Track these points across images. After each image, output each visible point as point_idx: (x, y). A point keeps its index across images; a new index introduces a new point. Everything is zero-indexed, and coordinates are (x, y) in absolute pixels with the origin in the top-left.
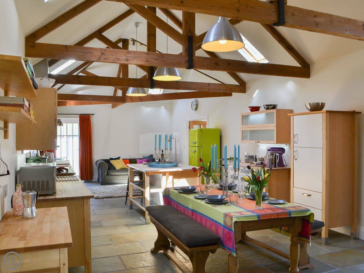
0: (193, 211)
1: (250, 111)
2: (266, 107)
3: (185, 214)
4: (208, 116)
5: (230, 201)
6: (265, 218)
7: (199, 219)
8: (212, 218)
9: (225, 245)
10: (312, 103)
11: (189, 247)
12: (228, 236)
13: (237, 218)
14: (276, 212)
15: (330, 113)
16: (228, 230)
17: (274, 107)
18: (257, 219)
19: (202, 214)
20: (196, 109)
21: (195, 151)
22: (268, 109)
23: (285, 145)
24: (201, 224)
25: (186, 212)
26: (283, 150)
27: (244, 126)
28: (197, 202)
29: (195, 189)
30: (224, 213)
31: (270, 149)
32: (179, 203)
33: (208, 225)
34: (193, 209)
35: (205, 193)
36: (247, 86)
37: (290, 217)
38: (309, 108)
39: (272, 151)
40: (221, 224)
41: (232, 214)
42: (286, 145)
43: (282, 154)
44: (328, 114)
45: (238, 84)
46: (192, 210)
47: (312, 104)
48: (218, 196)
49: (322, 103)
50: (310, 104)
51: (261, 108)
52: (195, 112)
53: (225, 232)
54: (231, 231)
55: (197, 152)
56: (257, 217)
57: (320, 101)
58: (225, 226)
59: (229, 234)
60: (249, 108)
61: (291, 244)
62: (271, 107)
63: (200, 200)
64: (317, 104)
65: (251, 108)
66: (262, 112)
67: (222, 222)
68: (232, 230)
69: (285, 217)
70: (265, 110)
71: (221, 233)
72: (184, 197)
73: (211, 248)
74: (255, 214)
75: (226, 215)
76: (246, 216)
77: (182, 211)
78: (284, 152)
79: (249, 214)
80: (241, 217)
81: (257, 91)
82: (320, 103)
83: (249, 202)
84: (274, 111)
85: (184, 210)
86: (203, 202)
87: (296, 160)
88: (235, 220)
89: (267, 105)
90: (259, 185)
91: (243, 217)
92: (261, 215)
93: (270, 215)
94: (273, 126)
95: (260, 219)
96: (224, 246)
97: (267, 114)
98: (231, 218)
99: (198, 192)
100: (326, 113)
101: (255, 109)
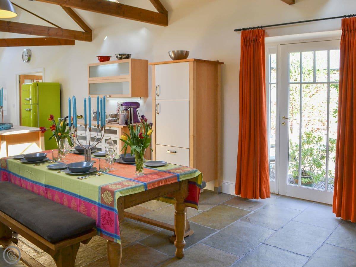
0: (48, 188)
1: (99, 61)
2: (118, 56)
3: (33, 192)
4: (44, 68)
5: (100, 168)
6: (153, 187)
7: (57, 198)
8: (79, 194)
9: (103, 230)
10: (176, 50)
11: (53, 242)
12: (107, 218)
13: (120, 192)
14: (163, 178)
15: (198, 62)
16: (106, 209)
17: (128, 57)
18: (145, 190)
19: (62, 190)
20: (29, 60)
21: (30, 110)
22: (121, 58)
23: (139, 99)
24: (62, 204)
25: (35, 190)
26: (137, 105)
27: (91, 79)
28: (52, 174)
29: (45, 157)
30: (99, 187)
31: (124, 103)
32: (23, 177)
33: (73, 204)
34: (47, 184)
35: (59, 160)
36: (94, 33)
37: (178, 182)
38: (173, 56)
39: (125, 106)
40: (95, 202)
41: (113, 187)
42: (141, 99)
43: (137, 108)
44: (195, 63)
45: (82, 30)
46: (46, 186)
47: (176, 52)
48: (82, 163)
49: (186, 51)
50: (173, 52)
51: (111, 58)
52: (27, 64)
53: (102, 212)
54: (111, 211)
55: (32, 111)
56: (144, 187)
57: (185, 49)
58: (102, 204)
59: (109, 214)
60: (98, 58)
61: (175, 212)
62: (125, 56)
63: (58, 171)
64: (182, 52)
65: (100, 58)
66: (113, 62)
67: (97, 200)
68: (113, 210)
69: (174, 181)
70: (117, 60)
71: (95, 214)
72: (32, 168)
73: (84, 238)
74: (141, 184)
75: (103, 190)
76: (131, 188)
77: (29, 187)
78: (138, 107)
79: (133, 184)
80: (124, 190)
81: (107, 37)
82: (184, 51)
83: (123, 168)
84: (129, 61)
85: (32, 187)
86: (63, 174)
87: (159, 114)
88: (118, 195)
89: (120, 55)
90: (141, 145)
91: (127, 189)
92: (148, 184)
93: (158, 182)
94: (127, 78)
95: (148, 189)
96: (101, 231)
97: (120, 64)
98: (113, 193)
99: (50, 160)
100: (193, 61)
101: (104, 59)
